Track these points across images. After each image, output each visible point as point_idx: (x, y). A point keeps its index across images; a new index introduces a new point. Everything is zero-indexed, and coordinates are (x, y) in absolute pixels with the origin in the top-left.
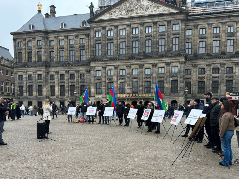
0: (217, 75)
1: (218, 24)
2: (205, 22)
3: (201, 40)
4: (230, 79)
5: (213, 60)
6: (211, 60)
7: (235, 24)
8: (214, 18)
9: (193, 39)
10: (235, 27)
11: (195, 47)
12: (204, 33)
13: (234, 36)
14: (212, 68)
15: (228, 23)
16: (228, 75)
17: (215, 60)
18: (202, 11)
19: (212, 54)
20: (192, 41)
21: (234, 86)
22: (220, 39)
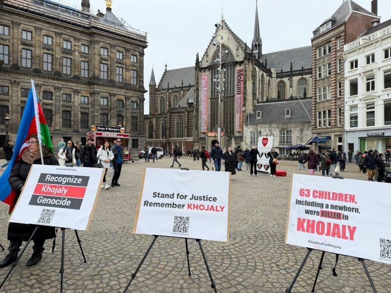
0: (50, 102)
1: (50, 32)
2: (30, 22)
3: (25, 47)
4: (67, 109)
5: (44, 80)
6: (41, 79)
7: (72, 39)
8: (45, 22)
9: (11, 41)
10: (73, 44)
11: (15, 54)
12: (29, 38)
13: (72, 55)
14: (42, 90)
15: (63, 36)
16: (65, 103)
17: (46, 80)
18: (25, 5)
19: (42, 72)
20: (10, 44)
21: (72, 119)
22: (53, 53)
